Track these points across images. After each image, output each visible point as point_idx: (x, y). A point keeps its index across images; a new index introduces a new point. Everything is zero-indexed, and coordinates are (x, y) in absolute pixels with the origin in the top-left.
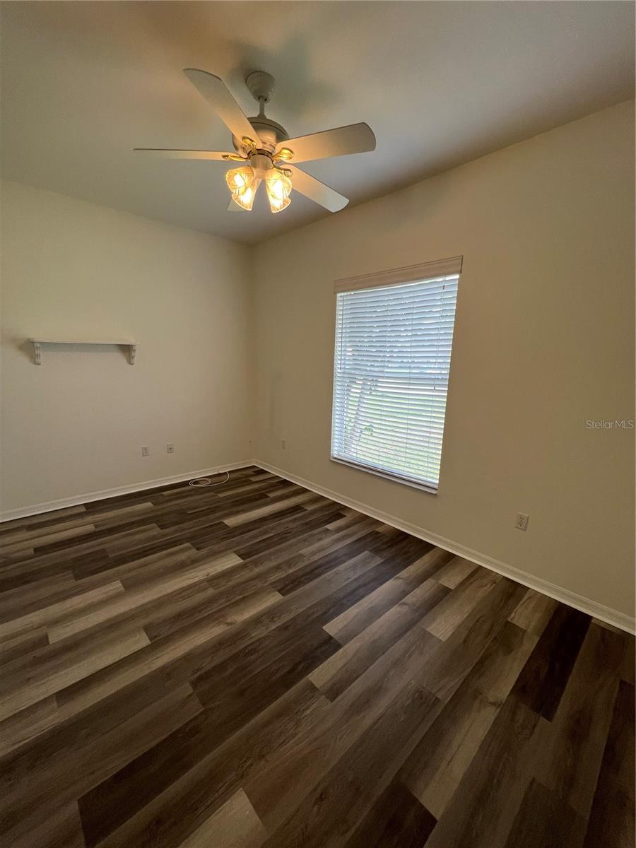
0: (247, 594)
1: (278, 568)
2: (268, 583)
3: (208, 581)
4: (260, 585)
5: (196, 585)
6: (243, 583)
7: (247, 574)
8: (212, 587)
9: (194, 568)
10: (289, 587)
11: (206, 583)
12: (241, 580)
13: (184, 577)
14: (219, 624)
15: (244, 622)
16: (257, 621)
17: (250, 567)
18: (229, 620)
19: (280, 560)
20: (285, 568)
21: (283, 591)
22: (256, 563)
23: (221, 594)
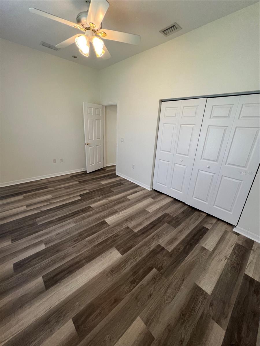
0: (103, 207)
1: (89, 216)
2: (94, 210)
3: (117, 211)
4: (98, 210)
5: (122, 210)
6: (104, 210)
7: (103, 214)
8: (115, 209)
9: (125, 217)
10: (87, 209)
11: (118, 211)
12: (104, 212)
13: (127, 213)
14: (110, 200)
15: (103, 200)
16: (99, 200)
17: (101, 217)
18: (108, 200)
19: (87, 220)
20: (86, 216)
21: (90, 207)
22: (99, 219)
23: (111, 207)
